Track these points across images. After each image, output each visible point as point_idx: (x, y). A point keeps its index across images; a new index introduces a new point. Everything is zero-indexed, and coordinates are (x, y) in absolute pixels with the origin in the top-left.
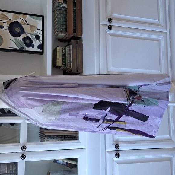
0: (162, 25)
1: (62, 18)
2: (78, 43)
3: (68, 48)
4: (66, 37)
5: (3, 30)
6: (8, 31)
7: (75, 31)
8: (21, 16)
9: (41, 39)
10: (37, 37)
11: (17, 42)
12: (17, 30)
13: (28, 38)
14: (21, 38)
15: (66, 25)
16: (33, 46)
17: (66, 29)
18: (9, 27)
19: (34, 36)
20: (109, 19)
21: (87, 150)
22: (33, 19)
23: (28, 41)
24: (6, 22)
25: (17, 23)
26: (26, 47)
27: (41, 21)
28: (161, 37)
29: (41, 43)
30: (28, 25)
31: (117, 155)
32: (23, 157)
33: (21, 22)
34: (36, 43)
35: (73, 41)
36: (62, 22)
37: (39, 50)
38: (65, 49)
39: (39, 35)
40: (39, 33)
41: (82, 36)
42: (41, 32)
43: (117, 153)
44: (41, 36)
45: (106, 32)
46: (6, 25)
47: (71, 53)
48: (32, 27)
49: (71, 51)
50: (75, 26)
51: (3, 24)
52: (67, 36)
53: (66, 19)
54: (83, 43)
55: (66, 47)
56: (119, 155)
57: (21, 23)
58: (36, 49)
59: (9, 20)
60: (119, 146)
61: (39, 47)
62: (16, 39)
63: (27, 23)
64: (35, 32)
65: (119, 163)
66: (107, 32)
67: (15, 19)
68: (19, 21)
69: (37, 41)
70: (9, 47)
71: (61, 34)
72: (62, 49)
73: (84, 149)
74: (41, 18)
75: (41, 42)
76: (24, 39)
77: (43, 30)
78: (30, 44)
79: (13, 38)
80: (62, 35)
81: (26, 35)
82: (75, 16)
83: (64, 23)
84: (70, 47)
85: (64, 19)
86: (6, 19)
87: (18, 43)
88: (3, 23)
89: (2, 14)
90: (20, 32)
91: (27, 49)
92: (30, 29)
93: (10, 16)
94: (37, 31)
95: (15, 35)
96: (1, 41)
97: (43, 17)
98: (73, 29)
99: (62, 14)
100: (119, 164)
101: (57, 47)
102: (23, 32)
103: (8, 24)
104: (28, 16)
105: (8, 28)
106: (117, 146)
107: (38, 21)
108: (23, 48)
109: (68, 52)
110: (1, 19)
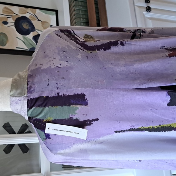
1: (80, 11)
5: (8, 27)
6: (14, 27)
8: (29, 10)
11: (26, 41)
12: (25, 26)
14: (31, 36)
15: (87, 19)
17: (87, 23)
18: (15, 23)
22: (44, 14)
24: (11, 17)
25: (24, 18)
27: (55, 16)
30: (39, 20)
33: (30, 17)
36: (81, 15)
45: (144, 15)
46: (11, 21)
48: (43, 23)
50: (98, 20)
51: (7, 20)
53: (86, 11)
57: (30, 18)
59: (15, 14)
62: (24, 38)
63: (37, 18)
67: (22, 14)
68: (27, 15)
70: (17, 48)
74: (55, 12)
76: (35, 38)
79: (20, 36)
81: (38, 32)
82: (97, 8)
83: (84, 16)
85: (83, 12)
86: (10, 14)
87: (28, 43)
88: (7, 18)
89: (6, 8)
90: (29, 29)
92: (42, 26)
93: (16, 10)
95: (24, 32)
96: (6, 40)
99: (81, 6)
102: (33, 29)
103: (13, 19)
104: (38, 11)
105: (14, 24)
107: (51, 16)
108: (34, 48)
110: (4, 13)
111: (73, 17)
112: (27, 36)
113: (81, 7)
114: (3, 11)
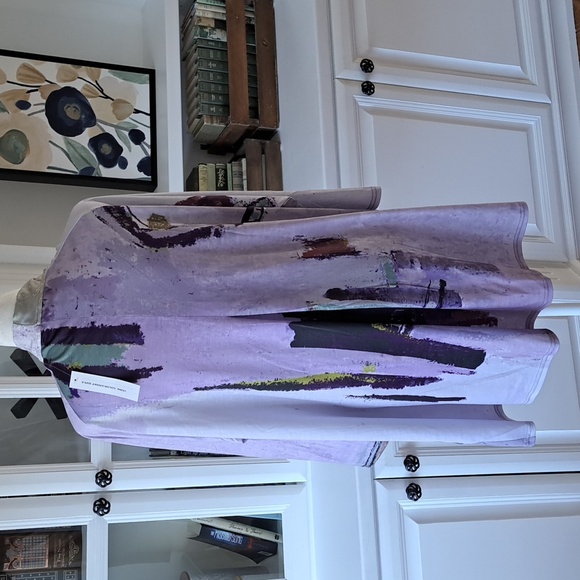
0: (535, 80)
1: (211, 75)
2: (267, 152)
3: (235, 169)
4: (226, 133)
5: (29, 115)
6: (43, 116)
7: (254, 112)
8: (83, 71)
9: (148, 140)
10: (137, 137)
11: (71, 151)
12: (72, 113)
13: (106, 138)
14: (84, 139)
15: (226, 96)
16: (124, 164)
17: (226, 106)
18: (47, 105)
19: (127, 133)
20: (363, 61)
21: (309, 485)
22: (120, 81)
23: (106, 149)
24: (37, 90)
25: (70, 92)
26: (101, 167)
27: (147, 87)
28: (532, 120)
29: (149, 153)
30: (107, 97)
31: (414, 491)
32: (102, 506)
33: (84, 88)
34: (134, 154)
35: (251, 144)
36: (213, 86)
37: (142, 175)
38: (226, 170)
39: (140, 128)
40: (143, 123)
41: (278, 127)
42: (147, 120)
43: (411, 485)
44: (147, 133)
45: (355, 103)
46: (37, 100)
47: (245, 182)
48: (117, 104)
49: (245, 177)
50: (254, 99)
51: (28, 97)
52: (230, 130)
53: (225, 76)
54: (281, 148)
55: (229, 165)
56: (420, 492)
57: (83, 92)
58: (132, 172)
59: (47, 83)
60: (418, 463)
61: (141, 166)
62: (68, 143)
63: (102, 92)
64: (127, 120)
65: (421, 519)
66: (360, 104)
67: (65, 81)
68: (78, 85)
69: (136, 148)
70: (49, 168)
71: (212, 122)
72: (217, 170)
73: (300, 483)
74: (148, 75)
75: (149, 151)
76: (95, 142)
77: (153, 115)
78: (115, 158)
79: (59, 139)
80: (213, 127)
81: (102, 129)
82: (252, 67)
83: (220, 88)
84: (241, 165)
85: (219, 77)
86: (35, 82)
87: (77, 155)
88: (29, 92)
89: (25, 66)
90: (80, 120)
91: (106, 172)
92: (113, 111)
93: (49, 71)
94: (134, 116)
95: (68, 129)
96: (23, 148)
97: (152, 73)
98: (250, 108)
99: (213, 61)
100: (419, 521)
101: (201, 167)
102: (91, 119)
103: (42, 95)
104: (104, 72)
105: (43, 107)
106: (411, 462)
107: (136, 86)
108: (92, 169)
109: (236, 180)
110: (20, 80)
111: (192, 88)
112: (77, 139)
113: (214, 65)
114: (19, 74)
